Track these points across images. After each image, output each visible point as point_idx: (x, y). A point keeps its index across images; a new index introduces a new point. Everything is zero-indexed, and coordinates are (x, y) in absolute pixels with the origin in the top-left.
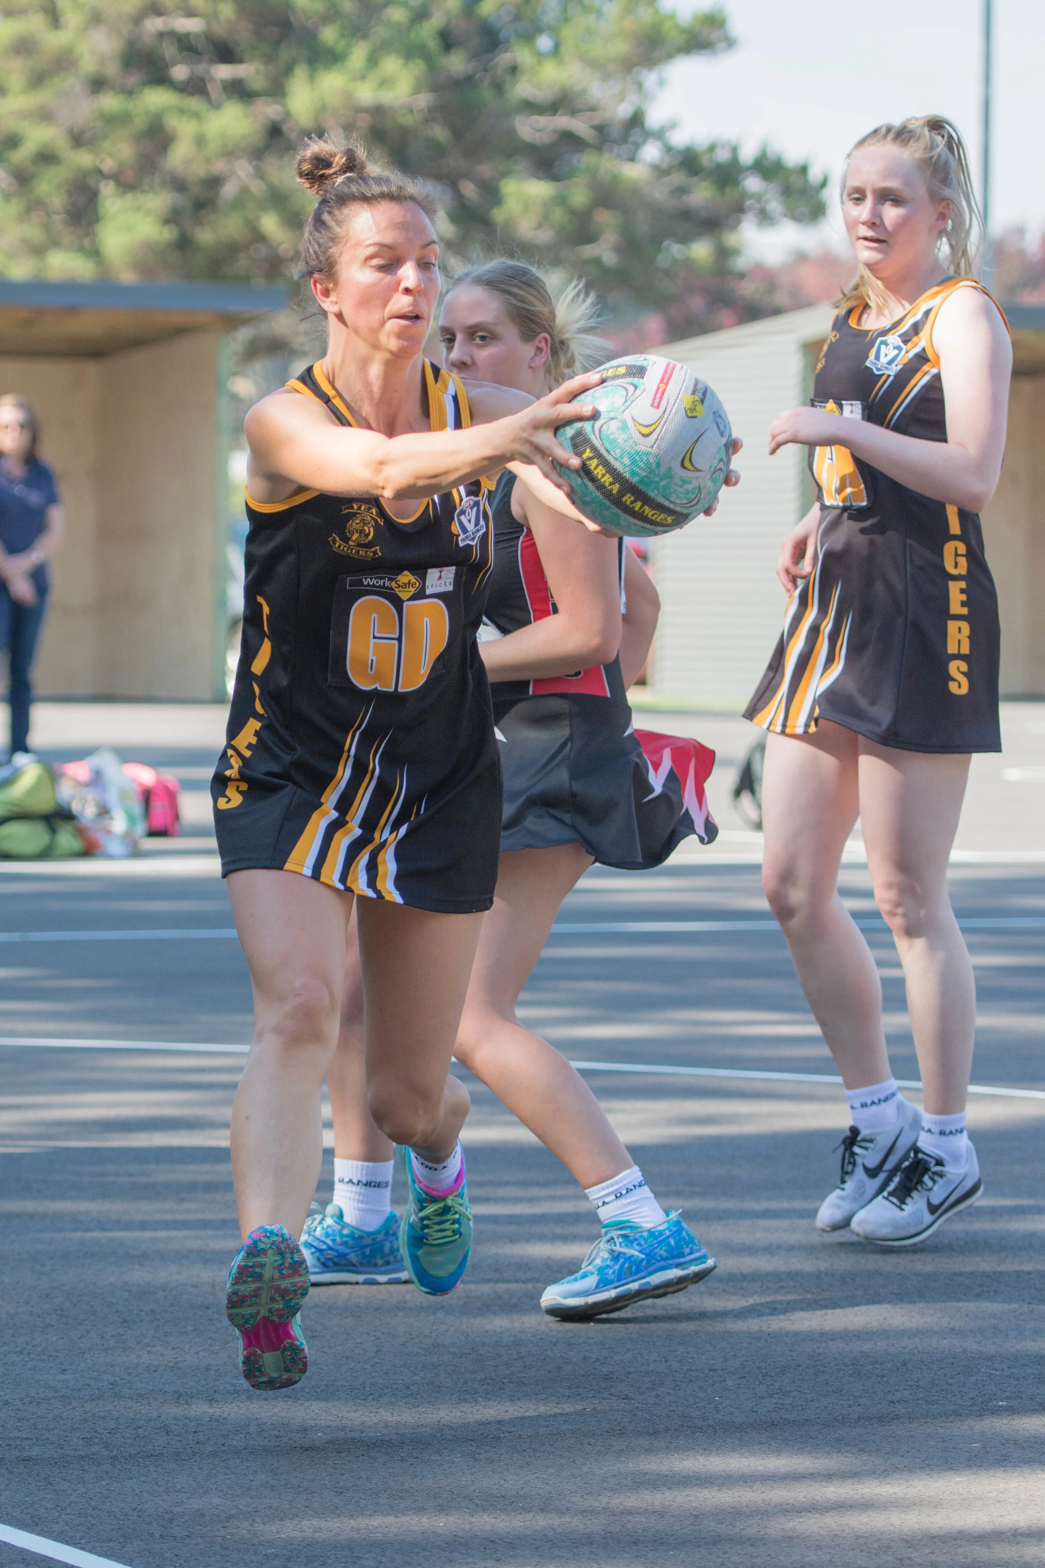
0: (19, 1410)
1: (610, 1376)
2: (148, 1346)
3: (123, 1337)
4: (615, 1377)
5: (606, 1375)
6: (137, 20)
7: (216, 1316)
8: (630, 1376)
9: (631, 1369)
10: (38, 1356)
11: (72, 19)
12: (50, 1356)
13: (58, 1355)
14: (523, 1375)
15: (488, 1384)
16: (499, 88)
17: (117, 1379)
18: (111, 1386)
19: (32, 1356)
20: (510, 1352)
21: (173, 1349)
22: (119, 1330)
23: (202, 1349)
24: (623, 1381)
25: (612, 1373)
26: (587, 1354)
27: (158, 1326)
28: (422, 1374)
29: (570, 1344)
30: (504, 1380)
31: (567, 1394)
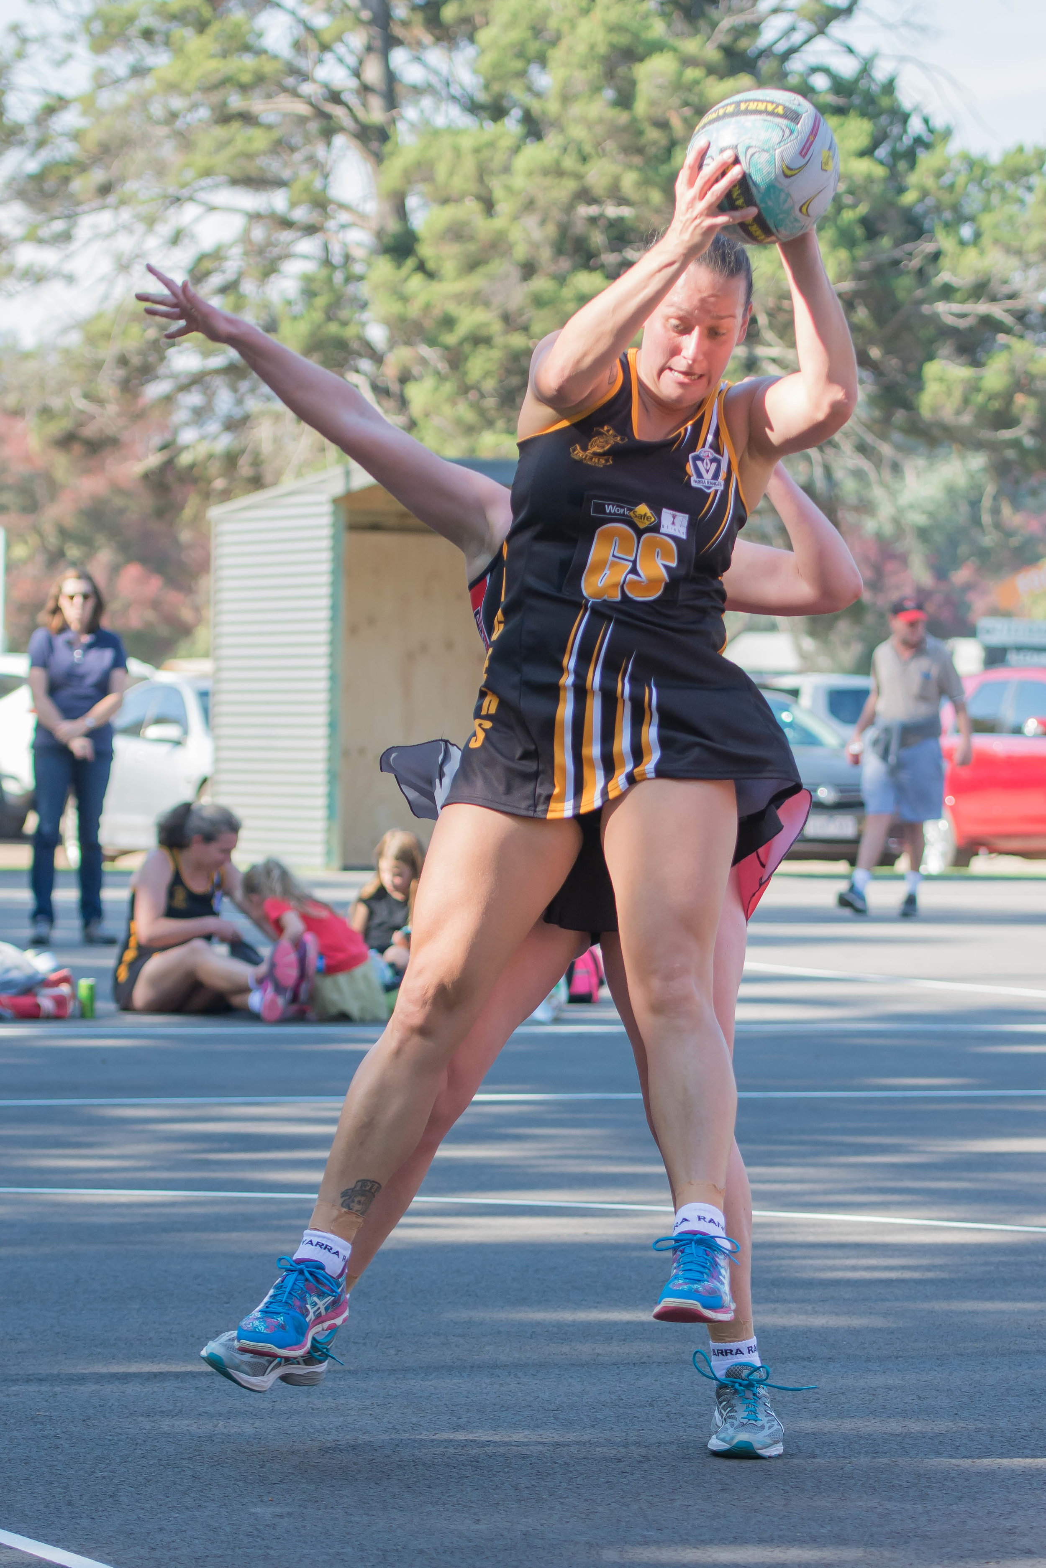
0: (433, 1559)
1: (1013, 1531)
2: (560, 1498)
3: (537, 1489)
4: (1018, 1531)
5: (1010, 1530)
6: (570, 208)
7: (628, 1469)
8: (1033, 1531)
9: (1034, 1524)
10: (453, 1506)
11: (505, 207)
12: (465, 1506)
13: (472, 1505)
14: (928, 1529)
15: (894, 1538)
16: (922, 276)
17: (530, 1529)
18: (524, 1537)
19: (446, 1506)
20: (915, 1506)
21: (586, 1500)
22: (533, 1482)
23: (613, 1500)
24: (1025, 1535)
25: (1015, 1527)
26: (991, 1509)
27: (572, 1478)
28: (829, 1528)
29: (975, 1500)
30: (910, 1534)
31: (971, 1548)
